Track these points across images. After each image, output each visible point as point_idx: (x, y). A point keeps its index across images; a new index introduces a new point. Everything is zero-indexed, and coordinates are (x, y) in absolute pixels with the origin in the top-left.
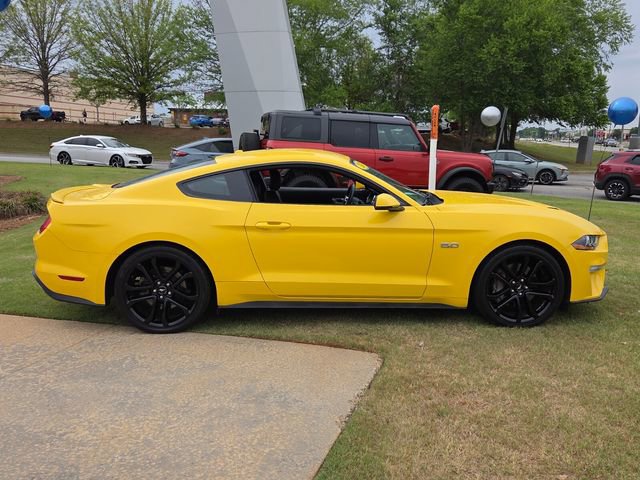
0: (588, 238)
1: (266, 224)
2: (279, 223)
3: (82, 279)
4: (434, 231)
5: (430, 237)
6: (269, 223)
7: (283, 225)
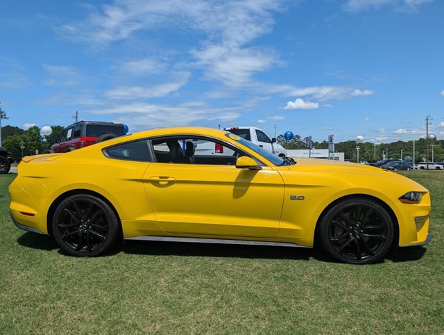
0: (412, 195)
1: (158, 179)
2: (168, 178)
3: (33, 215)
4: (284, 186)
5: (281, 190)
6: (160, 177)
7: (170, 179)
